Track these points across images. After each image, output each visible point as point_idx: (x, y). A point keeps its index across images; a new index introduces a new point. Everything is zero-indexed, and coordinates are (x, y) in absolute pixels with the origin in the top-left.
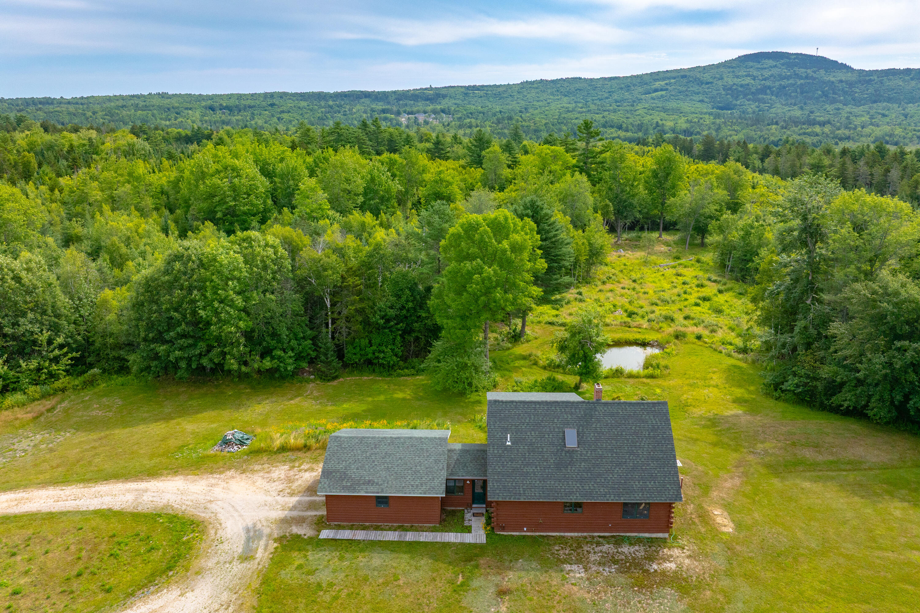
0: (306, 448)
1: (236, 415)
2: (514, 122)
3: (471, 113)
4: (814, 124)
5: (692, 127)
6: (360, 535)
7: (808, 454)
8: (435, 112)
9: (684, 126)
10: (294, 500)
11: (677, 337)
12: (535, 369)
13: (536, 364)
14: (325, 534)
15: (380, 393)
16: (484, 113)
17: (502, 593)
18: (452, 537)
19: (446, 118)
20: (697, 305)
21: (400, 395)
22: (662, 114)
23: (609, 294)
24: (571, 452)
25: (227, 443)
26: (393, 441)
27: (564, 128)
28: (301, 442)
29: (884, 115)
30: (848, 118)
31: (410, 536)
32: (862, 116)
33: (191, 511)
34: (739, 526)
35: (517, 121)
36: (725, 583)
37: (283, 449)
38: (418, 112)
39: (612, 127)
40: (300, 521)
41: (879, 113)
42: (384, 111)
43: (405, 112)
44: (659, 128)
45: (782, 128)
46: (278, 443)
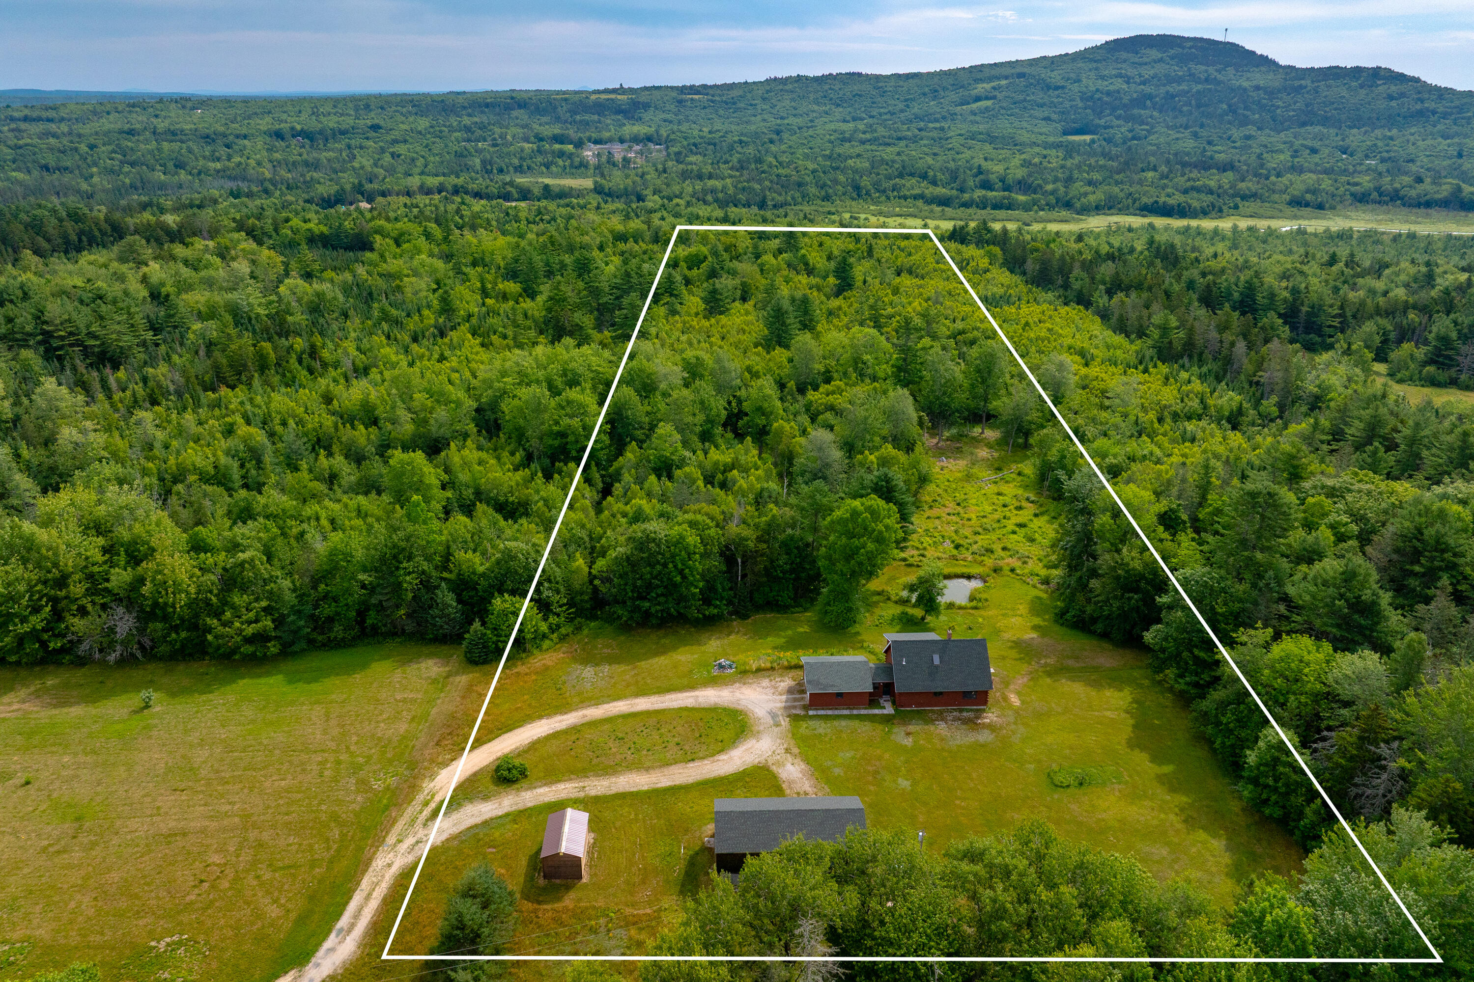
0: (772, 669)
1: (703, 648)
2: (765, 168)
3: (695, 145)
4: (1209, 168)
5: (1030, 175)
6: (830, 712)
7: (1071, 663)
8: (636, 139)
9: (1020, 173)
10: (784, 697)
11: (995, 571)
12: (890, 604)
13: (889, 599)
14: (811, 713)
15: (787, 628)
17: (908, 734)
18: (876, 711)
19: (657, 152)
20: (1014, 532)
21: (801, 630)
22: (988, 148)
23: (937, 522)
24: (937, 667)
25: (721, 667)
26: (839, 663)
28: (769, 665)
29: (1314, 151)
31: (855, 712)
32: (1281, 151)
33: (732, 706)
34: (1023, 702)
35: (770, 166)
36: (1013, 727)
37: (759, 670)
38: (610, 140)
39: (912, 175)
40: (795, 707)
42: (559, 139)
43: (589, 140)
46: (754, 668)
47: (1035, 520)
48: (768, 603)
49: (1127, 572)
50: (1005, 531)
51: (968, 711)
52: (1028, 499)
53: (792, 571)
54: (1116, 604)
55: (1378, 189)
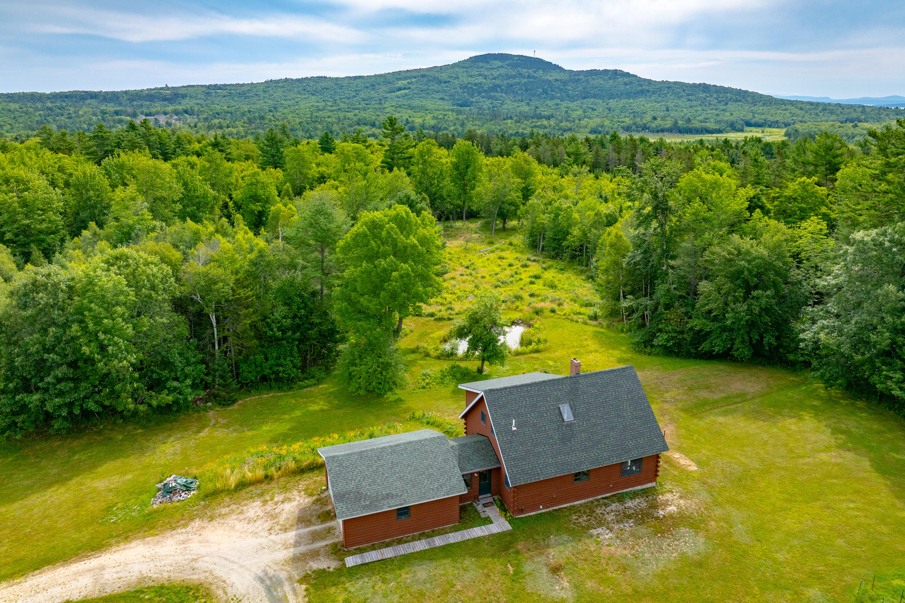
0: (268, 478)
1: (146, 460)
2: (267, 121)
3: (218, 114)
4: (541, 118)
5: (439, 123)
6: (388, 553)
7: (704, 394)
8: (176, 113)
9: (433, 122)
10: (291, 535)
11: (537, 313)
12: (429, 361)
13: (427, 355)
14: (351, 561)
15: (293, 409)
16: (231, 113)
17: (556, 570)
18: (477, 532)
19: (191, 120)
20: (532, 283)
21: (314, 407)
22: (409, 111)
23: (453, 282)
24: (570, 425)
25: (169, 491)
26: (394, 449)
27: (320, 126)
28: (260, 473)
29: (594, 110)
30: (566, 112)
31: (438, 541)
32: (577, 110)
33: (178, 577)
34: (699, 463)
35: (270, 120)
36: (718, 512)
37: (242, 485)
38: (157, 113)
39: (365, 124)
40: (314, 555)
41: (590, 108)
42: (117, 113)
43: (142, 113)
44: (409, 125)
45: (517, 122)
46: (233, 481)
47: (546, 273)
48: (264, 378)
49: (749, 262)
50: (522, 282)
51: (635, 495)
52: (529, 259)
53: (296, 328)
54: (742, 307)
55: (635, 124)
